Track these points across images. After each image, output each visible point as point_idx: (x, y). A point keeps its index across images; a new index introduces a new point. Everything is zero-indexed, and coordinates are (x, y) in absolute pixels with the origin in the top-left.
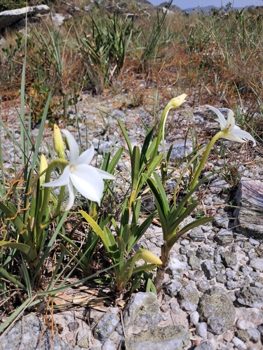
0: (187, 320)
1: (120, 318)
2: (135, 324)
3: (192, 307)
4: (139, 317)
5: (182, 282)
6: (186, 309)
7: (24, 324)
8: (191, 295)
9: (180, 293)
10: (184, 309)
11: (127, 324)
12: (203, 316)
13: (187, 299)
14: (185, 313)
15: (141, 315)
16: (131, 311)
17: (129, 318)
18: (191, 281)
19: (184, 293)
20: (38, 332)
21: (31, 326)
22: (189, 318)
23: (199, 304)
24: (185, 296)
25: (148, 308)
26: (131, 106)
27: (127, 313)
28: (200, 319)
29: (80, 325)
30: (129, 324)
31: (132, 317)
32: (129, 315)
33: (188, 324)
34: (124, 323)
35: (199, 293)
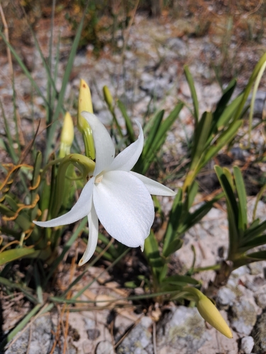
0: (236, 345)
1: (152, 333)
2: (171, 346)
3: (245, 328)
4: (176, 339)
5: (236, 290)
6: (238, 330)
7: (33, 327)
8: (246, 313)
9: (233, 309)
10: (234, 330)
11: (160, 344)
12: (260, 345)
13: (241, 318)
14: (235, 334)
15: (179, 337)
16: (167, 330)
17: (164, 338)
18: (248, 291)
19: (238, 309)
20: (48, 343)
21: (41, 332)
22: (239, 341)
23: (255, 327)
24: (238, 313)
25: (190, 331)
26: (194, 36)
27: (161, 331)
28: (254, 347)
29: (102, 333)
30: (163, 345)
31: (167, 338)
32: (164, 334)
33: (236, 349)
34: (157, 342)
35: (257, 308)
